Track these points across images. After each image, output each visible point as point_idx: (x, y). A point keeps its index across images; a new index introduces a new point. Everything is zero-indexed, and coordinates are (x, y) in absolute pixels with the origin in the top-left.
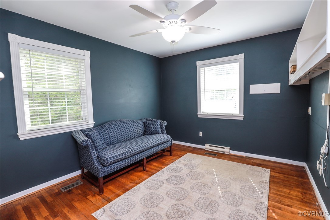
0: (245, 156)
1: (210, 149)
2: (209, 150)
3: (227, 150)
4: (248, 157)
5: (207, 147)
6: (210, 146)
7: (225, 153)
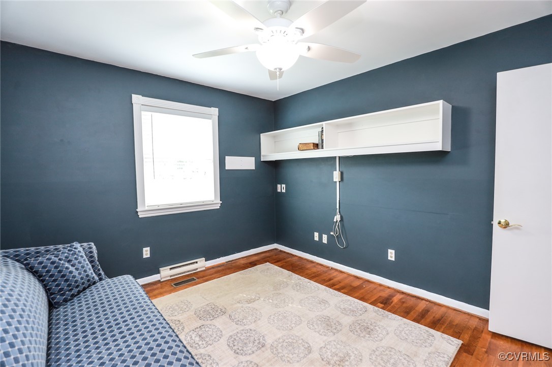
0: (225, 261)
1: (171, 276)
2: (169, 278)
3: (202, 264)
4: (229, 261)
5: (166, 273)
6: (171, 269)
7: (198, 270)
